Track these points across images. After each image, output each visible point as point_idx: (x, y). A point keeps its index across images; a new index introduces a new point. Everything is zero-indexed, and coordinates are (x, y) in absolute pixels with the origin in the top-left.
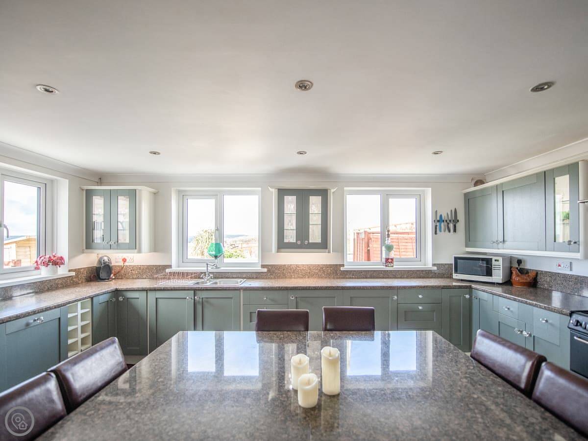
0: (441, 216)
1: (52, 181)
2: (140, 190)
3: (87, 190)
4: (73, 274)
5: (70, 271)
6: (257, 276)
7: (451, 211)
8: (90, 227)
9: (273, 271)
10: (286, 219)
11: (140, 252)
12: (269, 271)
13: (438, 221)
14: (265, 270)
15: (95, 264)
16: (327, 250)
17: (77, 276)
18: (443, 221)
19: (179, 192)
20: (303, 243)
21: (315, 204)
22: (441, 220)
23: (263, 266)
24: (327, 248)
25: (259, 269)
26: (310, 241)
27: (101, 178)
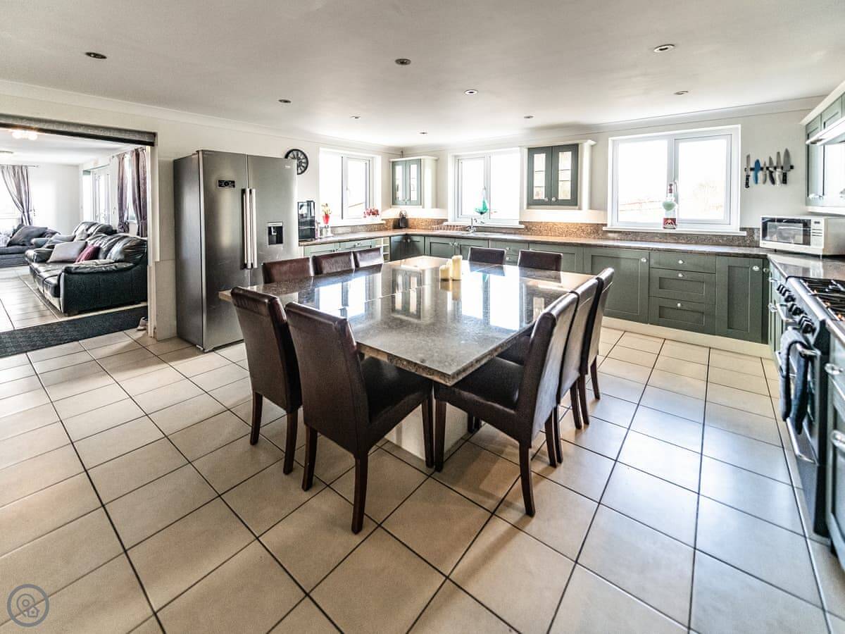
0: (757, 162)
1: (373, 158)
2: (424, 159)
3: (393, 162)
4: (384, 222)
5: (382, 220)
6: (515, 231)
7: (778, 153)
8: (394, 189)
9: (528, 227)
10: (536, 175)
12: (526, 227)
13: (752, 169)
14: (523, 226)
15: (398, 217)
16: (577, 207)
17: (387, 224)
18: (762, 169)
19: (456, 156)
20: (552, 200)
21: (565, 159)
22: (757, 167)
24: (576, 205)
25: (517, 225)
26: (560, 198)
27: (402, 152)
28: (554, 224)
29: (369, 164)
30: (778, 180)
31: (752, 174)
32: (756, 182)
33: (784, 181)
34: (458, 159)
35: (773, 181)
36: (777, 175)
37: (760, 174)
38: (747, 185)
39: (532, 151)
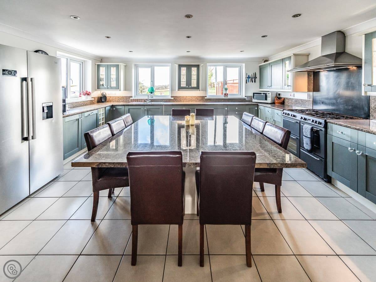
0: (249, 76)
1: (84, 61)
2: (120, 65)
3: (98, 65)
5: (92, 98)
6: (169, 100)
7: (254, 73)
8: (99, 80)
9: (175, 98)
10: (182, 77)
11: (120, 90)
12: (174, 99)
13: (248, 78)
14: (173, 98)
16: (199, 90)
18: (250, 78)
19: (135, 65)
20: (189, 86)
21: (194, 71)
22: (249, 77)
23: (172, 97)
24: (199, 89)
25: (170, 98)
26: (192, 86)
27: (102, 59)
28: (187, 97)
29: (82, 64)
30: (254, 81)
31: (247, 79)
32: (249, 82)
33: (255, 82)
34: (137, 66)
35: (252, 82)
36: (253, 80)
37: (249, 79)
38: (246, 83)
39: (180, 66)
